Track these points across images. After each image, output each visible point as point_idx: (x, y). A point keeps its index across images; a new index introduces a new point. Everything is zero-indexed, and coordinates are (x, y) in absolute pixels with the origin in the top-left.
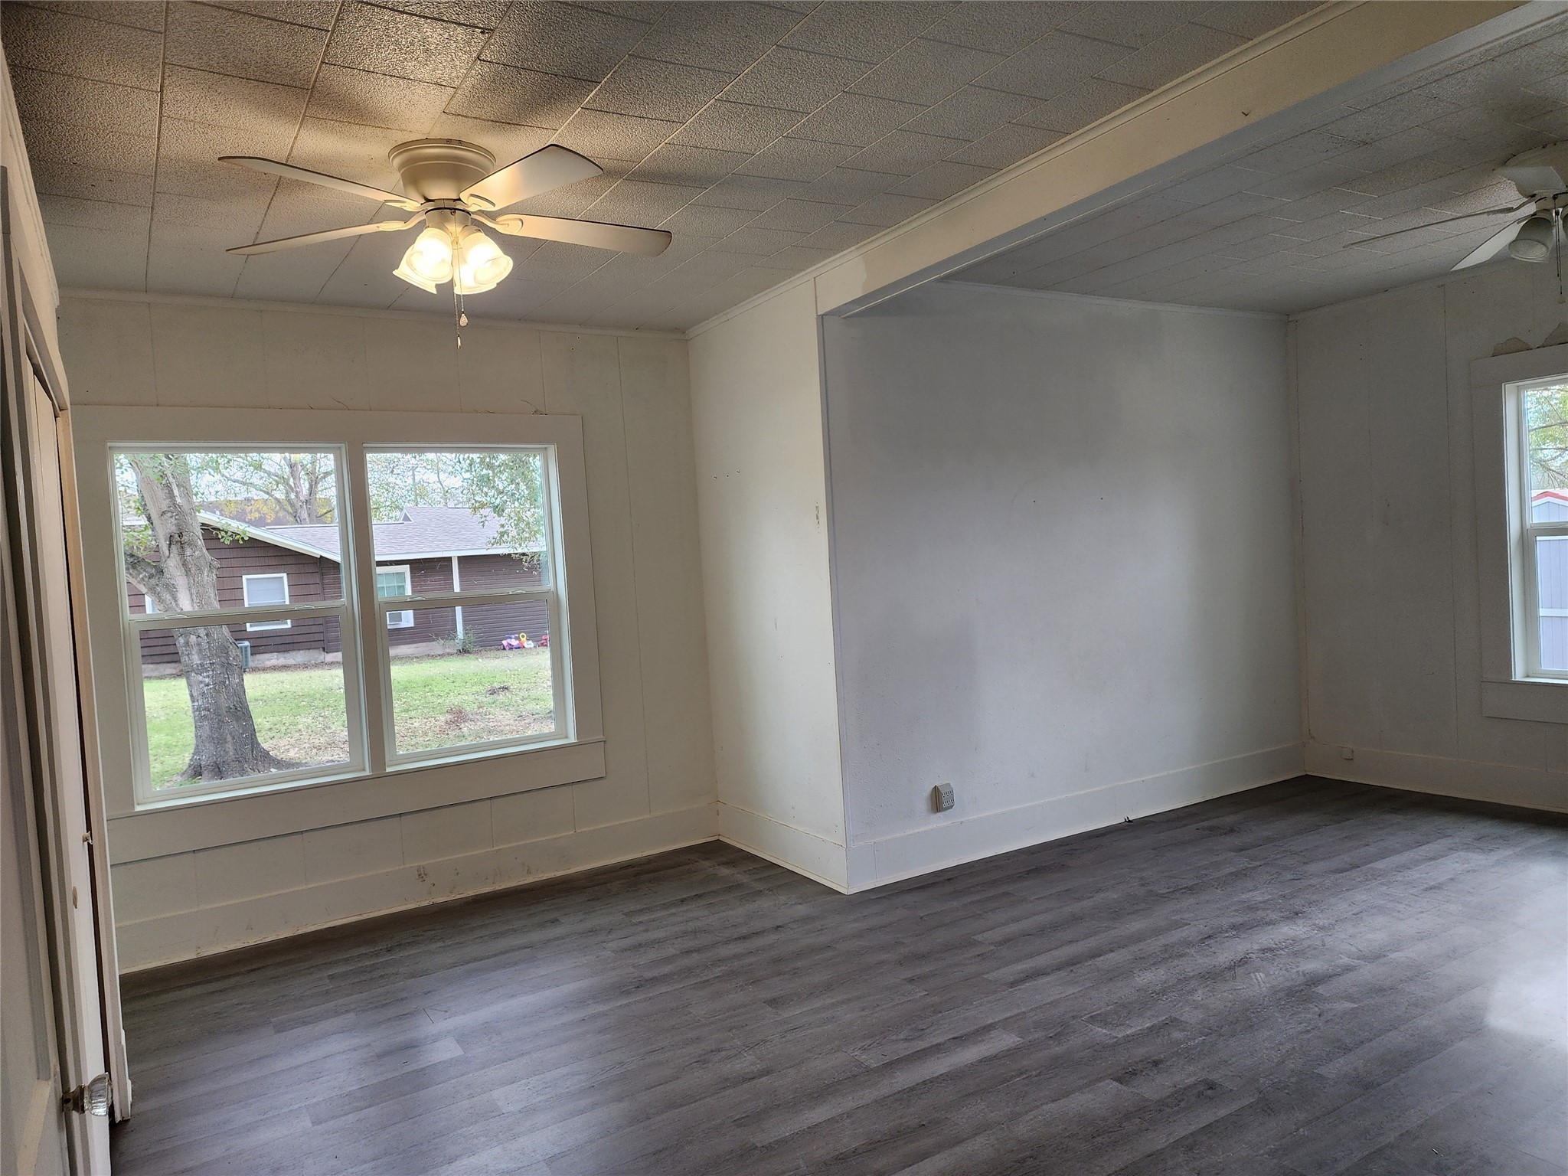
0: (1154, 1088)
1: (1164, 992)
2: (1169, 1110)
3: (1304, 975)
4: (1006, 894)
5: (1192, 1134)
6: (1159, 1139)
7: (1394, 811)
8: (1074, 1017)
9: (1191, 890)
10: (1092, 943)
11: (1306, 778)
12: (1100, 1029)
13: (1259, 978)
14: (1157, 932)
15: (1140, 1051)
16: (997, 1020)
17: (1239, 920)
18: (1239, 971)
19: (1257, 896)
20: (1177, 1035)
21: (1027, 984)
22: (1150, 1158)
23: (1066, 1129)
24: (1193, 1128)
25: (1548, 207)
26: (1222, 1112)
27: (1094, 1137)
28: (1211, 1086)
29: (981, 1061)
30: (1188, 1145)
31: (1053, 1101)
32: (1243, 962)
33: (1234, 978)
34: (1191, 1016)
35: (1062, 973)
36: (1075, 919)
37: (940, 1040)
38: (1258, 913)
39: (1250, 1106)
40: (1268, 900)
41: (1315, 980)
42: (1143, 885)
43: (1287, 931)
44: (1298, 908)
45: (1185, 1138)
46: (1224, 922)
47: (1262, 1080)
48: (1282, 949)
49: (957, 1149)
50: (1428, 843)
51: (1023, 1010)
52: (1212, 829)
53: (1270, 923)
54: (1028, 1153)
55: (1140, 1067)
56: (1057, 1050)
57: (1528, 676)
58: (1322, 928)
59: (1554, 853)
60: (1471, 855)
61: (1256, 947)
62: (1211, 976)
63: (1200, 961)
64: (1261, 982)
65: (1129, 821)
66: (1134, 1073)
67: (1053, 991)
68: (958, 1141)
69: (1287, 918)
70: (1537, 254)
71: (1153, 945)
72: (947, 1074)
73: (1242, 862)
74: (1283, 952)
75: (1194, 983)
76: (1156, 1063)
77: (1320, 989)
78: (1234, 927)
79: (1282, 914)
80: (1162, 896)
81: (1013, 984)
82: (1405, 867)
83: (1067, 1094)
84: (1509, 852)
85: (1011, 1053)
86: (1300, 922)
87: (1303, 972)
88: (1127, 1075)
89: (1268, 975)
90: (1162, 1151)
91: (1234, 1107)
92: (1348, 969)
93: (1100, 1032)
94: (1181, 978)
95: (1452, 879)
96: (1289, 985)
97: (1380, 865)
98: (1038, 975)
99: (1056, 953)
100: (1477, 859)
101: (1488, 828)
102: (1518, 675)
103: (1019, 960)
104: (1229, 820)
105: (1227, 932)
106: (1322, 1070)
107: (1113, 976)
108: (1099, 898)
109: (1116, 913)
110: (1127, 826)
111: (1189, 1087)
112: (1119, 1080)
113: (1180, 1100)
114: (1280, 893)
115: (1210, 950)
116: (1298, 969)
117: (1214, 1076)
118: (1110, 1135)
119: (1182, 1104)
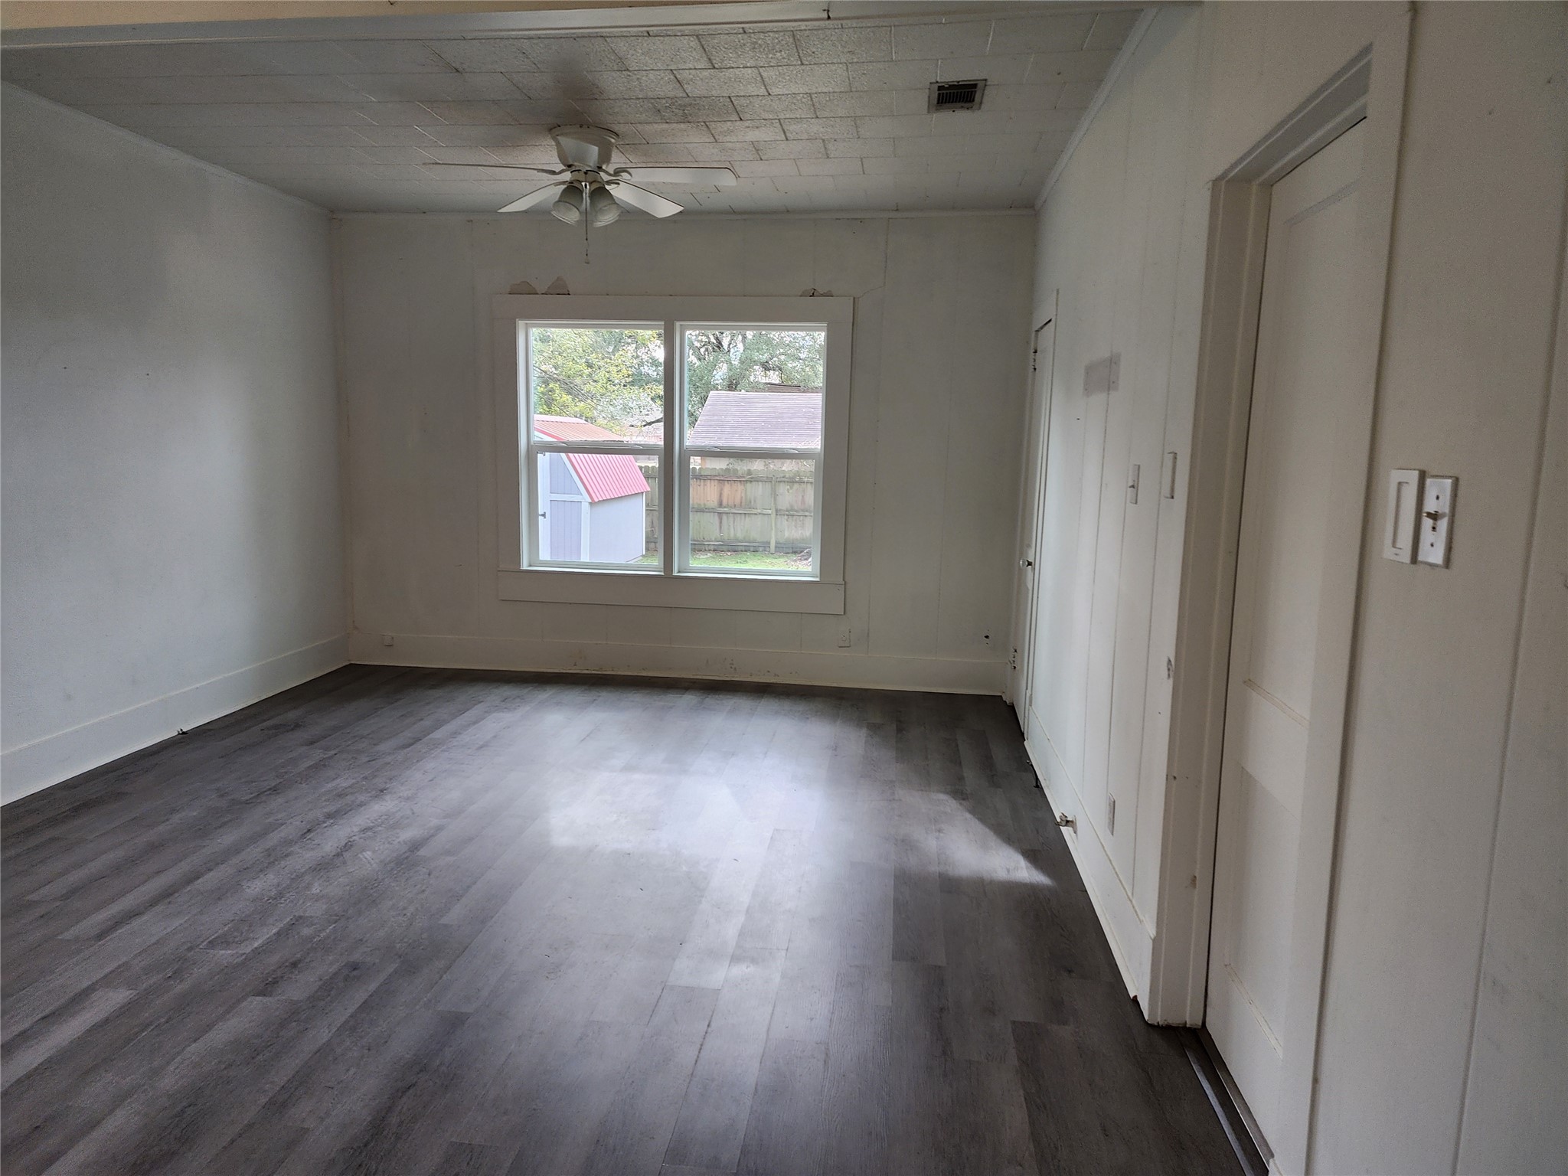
0: (298, 989)
1: (280, 895)
2: (323, 1003)
3: (406, 843)
4: (53, 840)
5: (351, 1016)
6: (322, 1033)
7: (433, 687)
8: (190, 949)
9: (275, 790)
10: (184, 867)
11: (351, 667)
12: (223, 952)
13: (368, 857)
14: (254, 839)
15: (274, 959)
16: (94, 980)
17: (332, 808)
18: (347, 855)
19: (343, 783)
20: (306, 931)
21: (120, 931)
22: (318, 1054)
23: (219, 1062)
24: (350, 1011)
25: (580, 179)
26: (372, 986)
27: (253, 1058)
28: (355, 967)
29: (89, 1031)
30: (352, 1026)
31: (195, 1041)
32: (348, 846)
33: (345, 863)
34: (315, 910)
35: (159, 908)
36: (154, 848)
37: (26, 1025)
38: (348, 797)
39: (396, 971)
40: (353, 784)
41: (415, 846)
42: (222, 796)
43: (378, 808)
44: (382, 786)
45: (347, 1022)
46: (318, 814)
47: (398, 946)
48: (380, 826)
49: (95, 1134)
50: (468, 710)
51: (124, 959)
52: (276, 727)
53: (361, 805)
54: (184, 1104)
55: (279, 973)
56: (180, 988)
57: (530, 566)
58: (408, 799)
59: (558, 704)
60: (501, 715)
61: (356, 829)
62: (323, 867)
63: (308, 856)
64: (370, 860)
65: (184, 733)
66: (275, 982)
67: (153, 928)
68: (93, 1125)
69: (376, 797)
70: (572, 216)
71: (254, 853)
72: (49, 1060)
73: (317, 754)
74: (380, 828)
75: (307, 878)
76: (294, 965)
77: (422, 852)
78: (329, 816)
79: (369, 795)
80: (247, 802)
81: (100, 936)
82: (455, 734)
83: (209, 1027)
84: (528, 708)
85: (126, 1010)
86: (388, 797)
87: (404, 841)
88: (267, 987)
89: (374, 852)
90: (328, 1043)
91: (382, 977)
92: (439, 829)
93: (225, 955)
94: (292, 877)
95: (495, 737)
96: (395, 855)
97: (437, 735)
98: (131, 918)
99: (143, 888)
100: (506, 717)
101: (507, 691)
102: (525, 566)
103: (98, 908)
104: (292, 715)
105: (324, 822)
106: (444, 921)
107: (219, 894)
108: (176, 818)
109: (201, 831)
110: (183, 738)
111: (335, 974)
112: (262, 993)
113: (329, 990)
114: (362, 776)
115: (313, 842)
116: (398, 840)
117: (356, 957)
118: (269, 1049)
119: (333, 993)
